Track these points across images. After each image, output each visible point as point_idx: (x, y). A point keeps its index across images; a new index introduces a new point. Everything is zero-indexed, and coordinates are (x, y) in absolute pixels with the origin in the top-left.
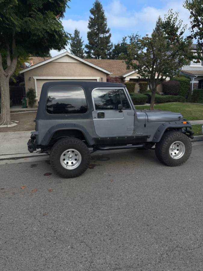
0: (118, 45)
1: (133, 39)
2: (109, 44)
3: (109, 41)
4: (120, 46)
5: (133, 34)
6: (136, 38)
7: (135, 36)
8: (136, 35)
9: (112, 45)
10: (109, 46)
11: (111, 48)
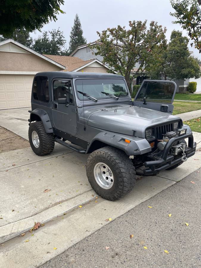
0: (39, 40)
1: (55, 34)
2: (28, 38)
3: (29, 35)
4: (41, 41)
5: (54, 30)
6: (58, 34)
7: (56, 31)
8: (58, 31)
9: (31, 40)
10: (29, 41)
11: (30, 44)
